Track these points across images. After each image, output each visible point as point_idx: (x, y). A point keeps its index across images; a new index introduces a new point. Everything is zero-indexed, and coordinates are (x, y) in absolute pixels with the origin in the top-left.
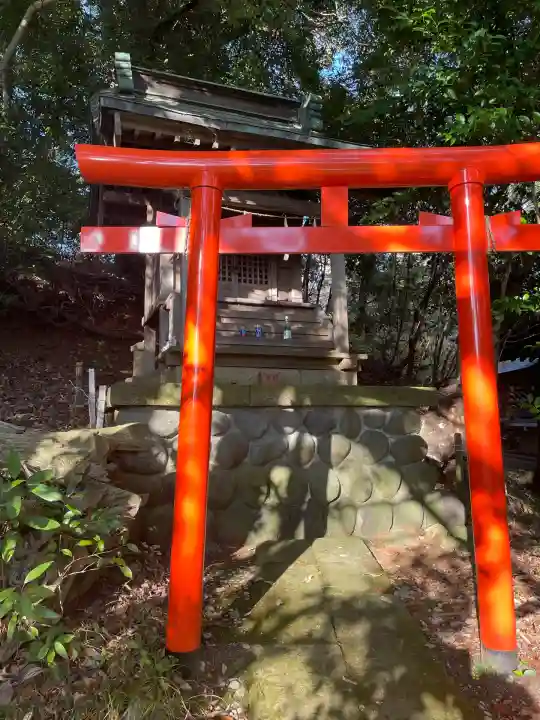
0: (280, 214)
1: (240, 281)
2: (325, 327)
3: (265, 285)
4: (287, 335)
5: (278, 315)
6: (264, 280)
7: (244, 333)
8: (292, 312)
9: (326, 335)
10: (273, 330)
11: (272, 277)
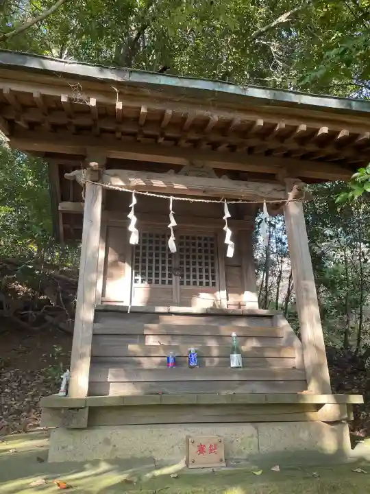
0: (218, 199)
1: (182, 283)
2: (289, 344)
3: (212, 287)
4: (235, 360)
5: (224, 329)
6: (211, 281)
7: (171, 360)
8: (242, 323)
9: (293, 358)
10: (215, 352)
11: (221, 277)
